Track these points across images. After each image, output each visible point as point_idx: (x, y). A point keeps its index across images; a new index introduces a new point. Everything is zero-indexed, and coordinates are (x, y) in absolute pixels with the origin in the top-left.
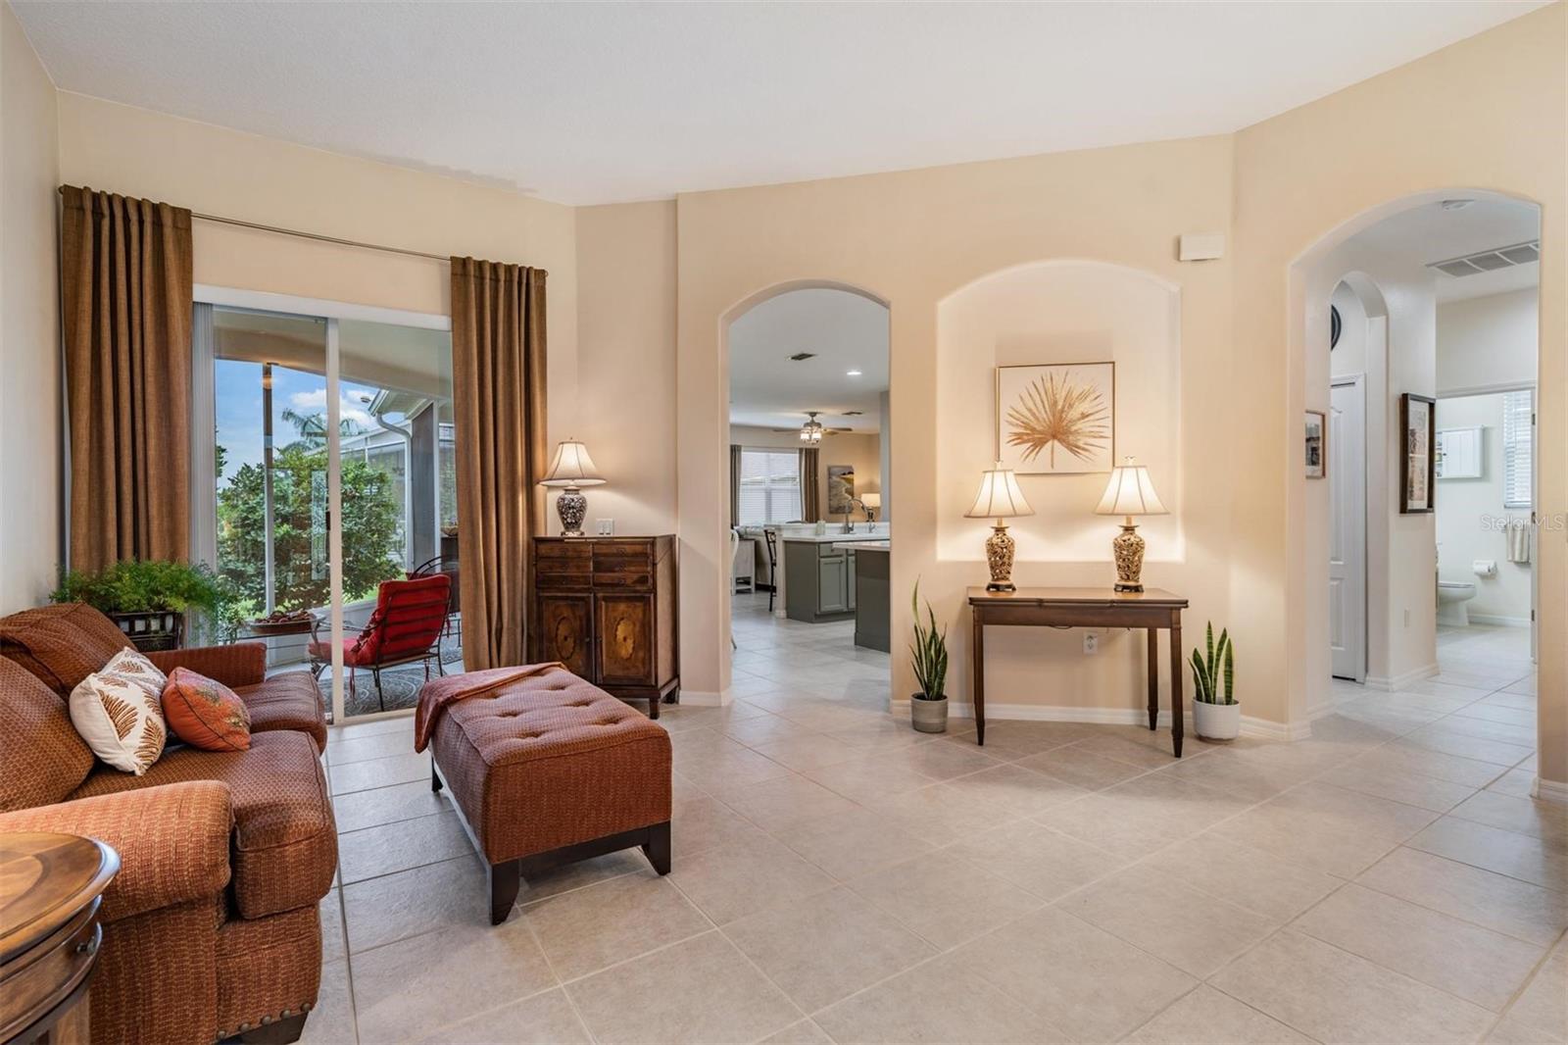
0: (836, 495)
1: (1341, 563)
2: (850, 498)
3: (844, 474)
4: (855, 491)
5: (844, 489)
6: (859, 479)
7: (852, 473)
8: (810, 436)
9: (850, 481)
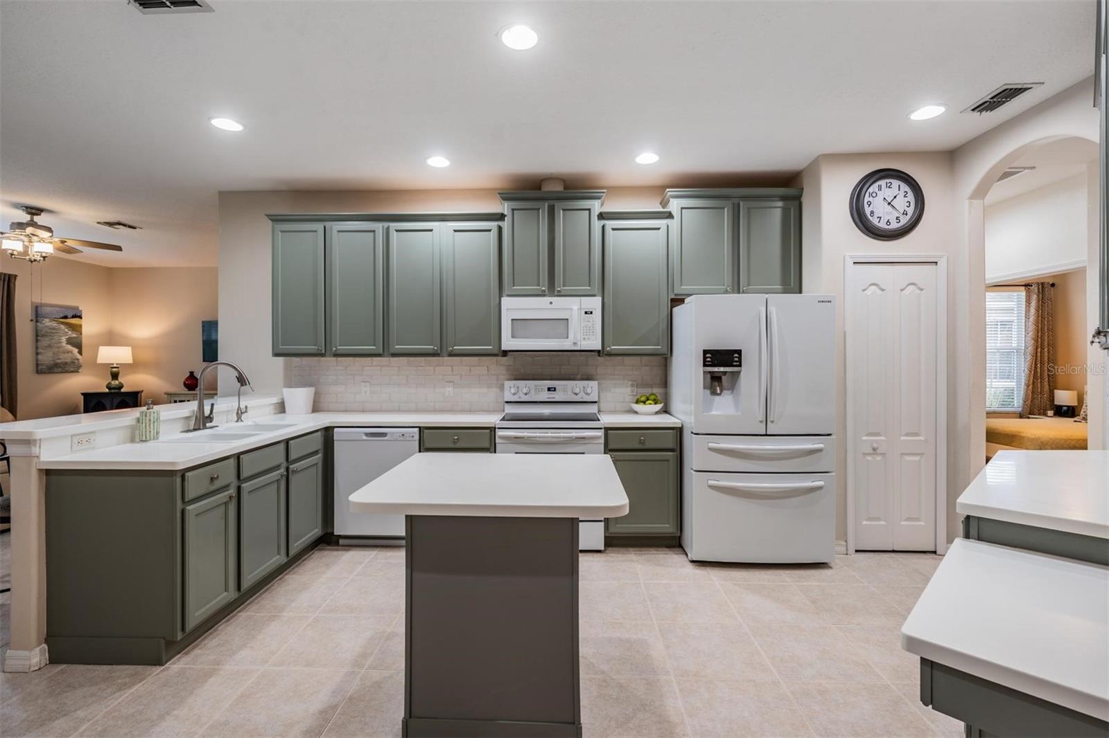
0: (50, 346)
1: (921, 438)
2: (75, 351)
3: (66, 317)
4: (85, 341)
5: (64, 339)
6: (90, 327)
7: (80, 317)
8: (26, 247)
9: (77, 329)
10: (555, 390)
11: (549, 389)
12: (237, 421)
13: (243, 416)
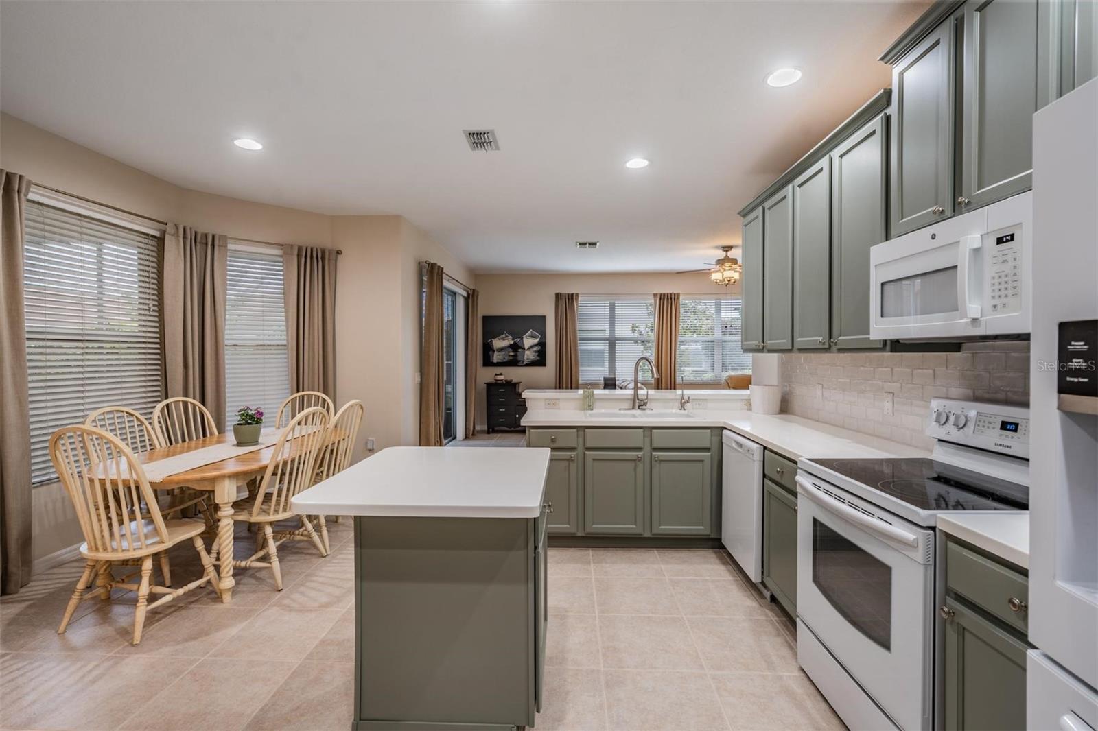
10: (1015, 430)
11: (1004, 426)
12: (681, 409)
13: (687, 406)
